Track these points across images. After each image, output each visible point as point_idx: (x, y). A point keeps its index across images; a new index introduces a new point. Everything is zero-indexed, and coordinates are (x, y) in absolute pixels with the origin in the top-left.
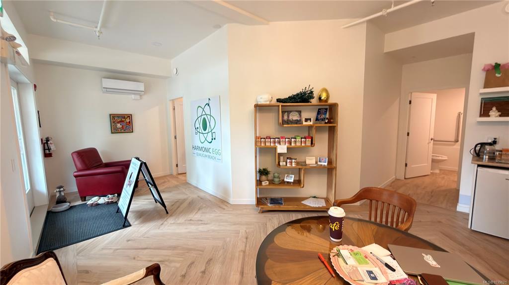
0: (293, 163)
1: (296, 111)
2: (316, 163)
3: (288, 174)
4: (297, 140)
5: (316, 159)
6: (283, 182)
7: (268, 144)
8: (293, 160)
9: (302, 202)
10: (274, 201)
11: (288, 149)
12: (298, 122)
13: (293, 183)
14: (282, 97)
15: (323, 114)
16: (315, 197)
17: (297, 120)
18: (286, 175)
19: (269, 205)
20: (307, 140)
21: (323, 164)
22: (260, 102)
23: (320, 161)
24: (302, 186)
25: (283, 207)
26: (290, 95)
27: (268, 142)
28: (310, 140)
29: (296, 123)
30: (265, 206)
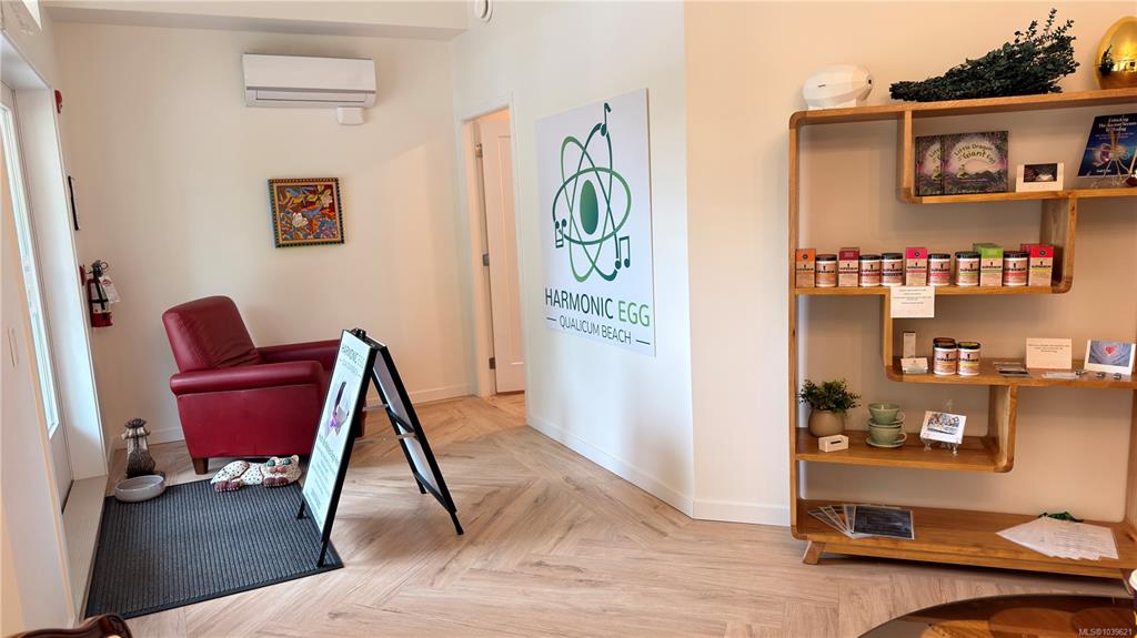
0: (962, 364)
1: (983, 135)
2: (1078, 364)
3: (940, 409)
4: (985, 262)
5: (1077, 347)
6: (913, 445)
7: (847, 282)
8: (964, 353)
9: (1006, 534)
10: (872, 519)
11: (940, 300)
12: (987, 182)
13: (960, 448)
14: (919, 76)
15: (1121, 142)
16: (1063, 517)
17: (987, 174)
18: (929, 415)
19: (849, 533)
20: (1034, 261)
21: (1111, 370)
22: (815, 102)
23: (1094, 359)
24: (1004, 462)
25: (910, 548)
26: (956, 62)
27: (848, 271)
28: (1049, 261)
29: (983, 190)
30: (834, 539)
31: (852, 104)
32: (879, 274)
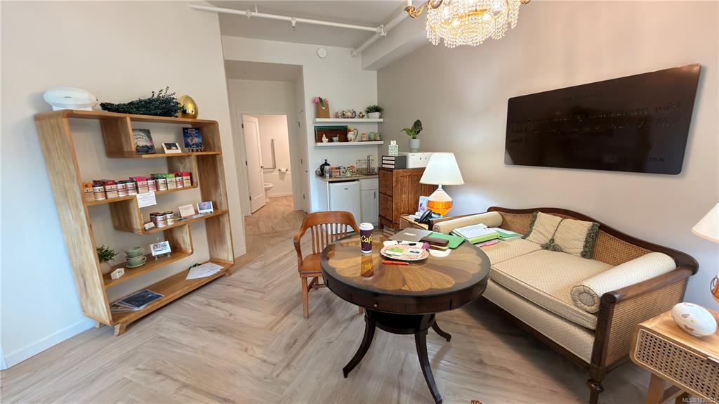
0: (168, 220)
1: (141, 130)
2: (197, 212)
3: (156, 242)
4: (168, 180)
5: (195, 206)
6: (150, 259)
7: (111, 196)
8: (168, 216)
9: (188, 278)
10: (138, 299)
11: (158, 197)
12: (148, 150)
13: (171, 254)
16: (195, 266)
17: (146, 146)
18: (152, 246)
19: (136, 309)
21: (208, 211)
22: (57, 105)
23: (201, 209)
24: (190, 251)
25: (165, 299)
27: (112, 190)
28: (189, 177)
29: (147, 153)
30: (133, 315)
31: (90, 109)
32: (126, 190)
